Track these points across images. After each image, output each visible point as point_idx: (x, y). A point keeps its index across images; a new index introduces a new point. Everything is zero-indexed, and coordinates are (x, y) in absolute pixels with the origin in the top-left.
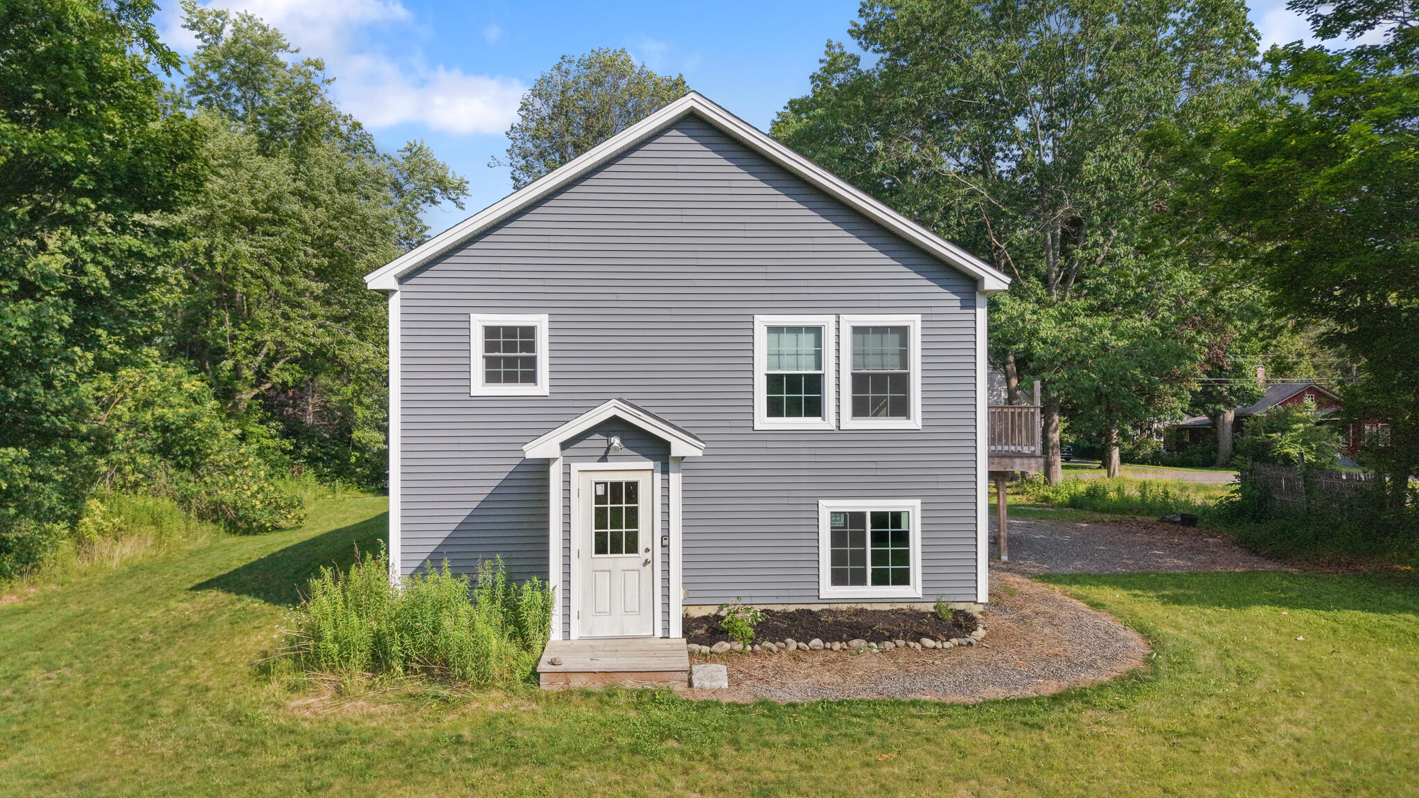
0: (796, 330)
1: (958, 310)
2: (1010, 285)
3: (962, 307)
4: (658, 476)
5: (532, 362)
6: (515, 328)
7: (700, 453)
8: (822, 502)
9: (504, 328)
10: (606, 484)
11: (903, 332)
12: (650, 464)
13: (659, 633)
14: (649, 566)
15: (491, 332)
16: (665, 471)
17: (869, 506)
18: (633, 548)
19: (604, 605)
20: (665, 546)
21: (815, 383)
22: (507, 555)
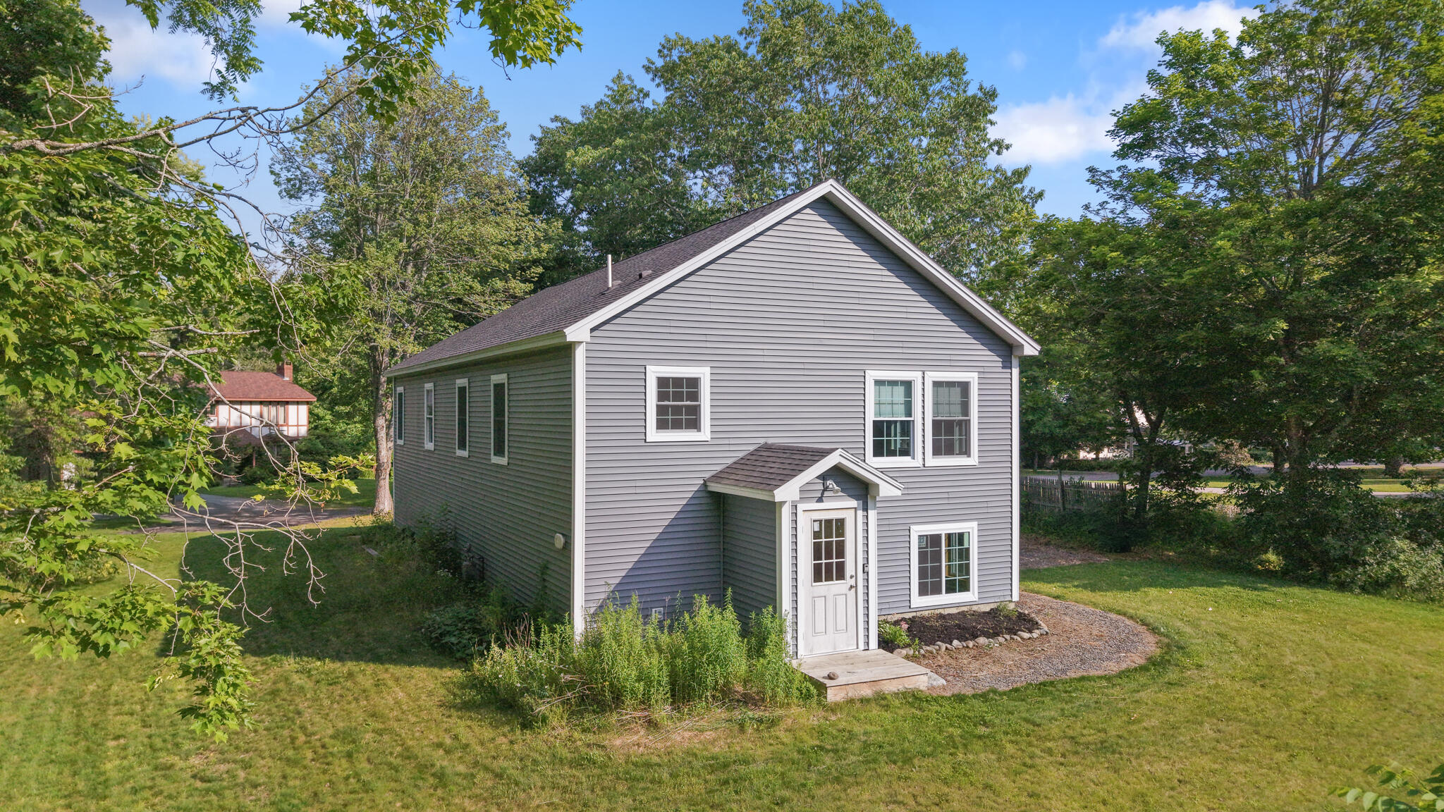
0: (893, 383)
1: (1001, 370)
2: (1040, 352)
3: (1003, 368)
4: (860, 513)
5: (695, 411)
6: (682, 379)
7: (899, 493)
8: (913, 528)
9: (687, 379)
10: (820, 521)
11: (965, 387)
12: (854, 503)
13: (862, 646)
14: (853, 590)
15: (662, 382)
16: (866, 509)
17: (943, 529)
18: (841, 575)
19: (820, 627)
20: (866, 572)
21: (906, 428)
22: (686, 588)
